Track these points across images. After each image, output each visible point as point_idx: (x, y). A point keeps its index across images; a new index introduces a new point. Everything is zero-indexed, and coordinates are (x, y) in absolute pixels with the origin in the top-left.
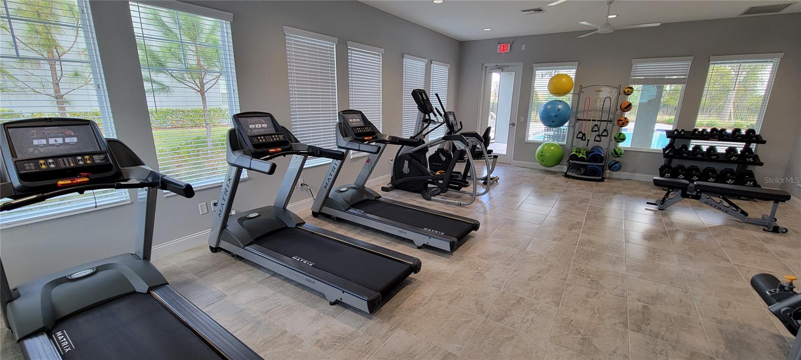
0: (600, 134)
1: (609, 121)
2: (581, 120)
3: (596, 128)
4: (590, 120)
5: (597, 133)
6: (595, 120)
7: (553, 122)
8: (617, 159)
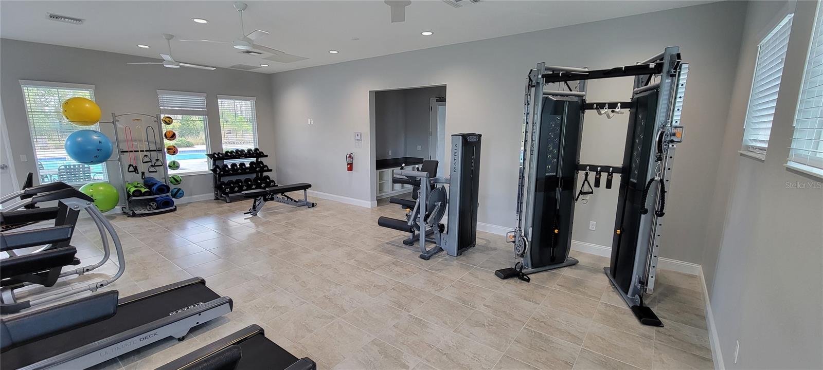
0: (153, 165)
1: (158, 150)
2: (127, 152)
3: (146, 159)
4: (138, 151)
5: (150, 164)
6: (143, 151)
7: (96, 157)
8: (178, 186)
